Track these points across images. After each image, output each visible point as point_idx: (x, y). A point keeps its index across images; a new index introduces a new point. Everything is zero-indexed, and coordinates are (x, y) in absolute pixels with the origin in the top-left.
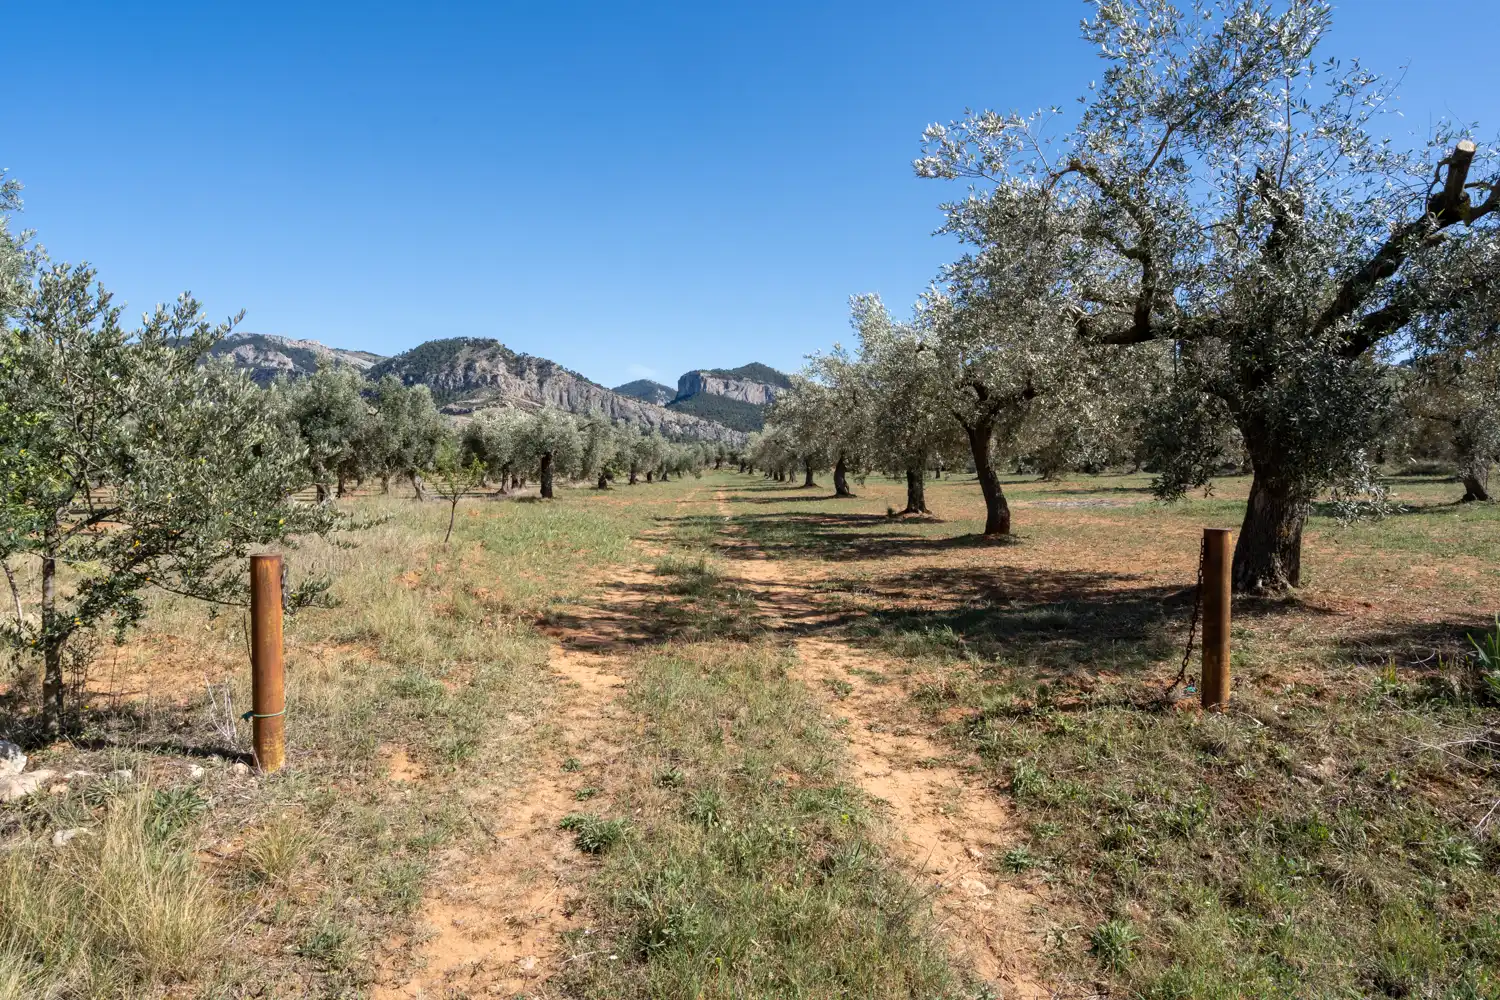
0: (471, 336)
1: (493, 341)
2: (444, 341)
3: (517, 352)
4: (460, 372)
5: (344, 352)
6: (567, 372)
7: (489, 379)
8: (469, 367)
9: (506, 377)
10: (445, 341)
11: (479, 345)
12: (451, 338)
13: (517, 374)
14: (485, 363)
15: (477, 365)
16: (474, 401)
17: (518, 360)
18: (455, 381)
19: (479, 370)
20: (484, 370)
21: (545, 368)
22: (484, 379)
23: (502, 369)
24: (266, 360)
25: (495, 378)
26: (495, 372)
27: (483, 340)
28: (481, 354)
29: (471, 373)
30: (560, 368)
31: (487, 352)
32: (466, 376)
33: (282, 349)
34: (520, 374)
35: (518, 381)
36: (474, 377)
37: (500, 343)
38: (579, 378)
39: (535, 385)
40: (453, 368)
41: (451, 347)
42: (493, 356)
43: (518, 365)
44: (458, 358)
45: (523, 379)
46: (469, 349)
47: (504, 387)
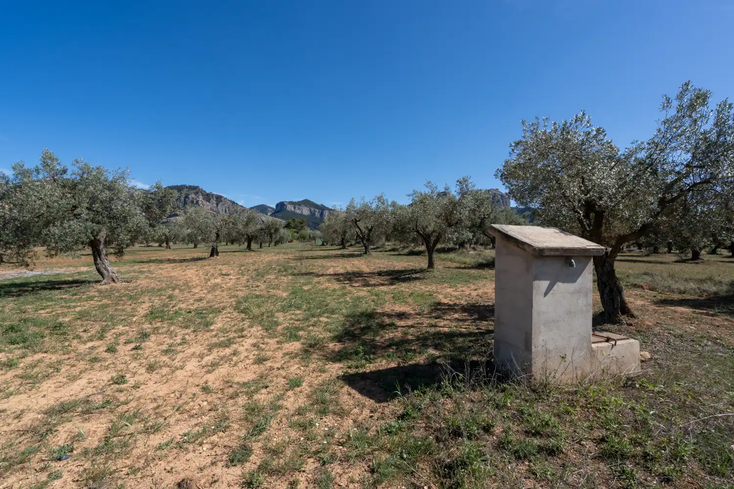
0: (187, 185)
1: (198, 187)
2: (177, 186)
3: (208, 192)
6: (229, 201)
7: (195, 202)
8: (187, 197)
9: (202, 202)
11: (191, 188)
12: (179, 185)
13: (207, 201)
14: (193, 196)
17: (208, 195)
19: (191, 198)
20: (193, 198)
21: (219, 199)
22: (193, 202)
23: (201, 198)
25: (197, 202)
26: (198, 199)
27: (193, 186)
28: (192, 192)
29: (187, 199)
30: (226, 199)
31: (195, 191)
32: (185, 201)
34: (209, 200)
35: (208, 203)
36: (188, 201)
37: (200, 188)
38: (233, 203)
39: (215, 205)
41: (179, 189)
42: (197, 193)
43: (208, 197)
44: (182, 193)
46: (187, 190)
47: (201, 205)
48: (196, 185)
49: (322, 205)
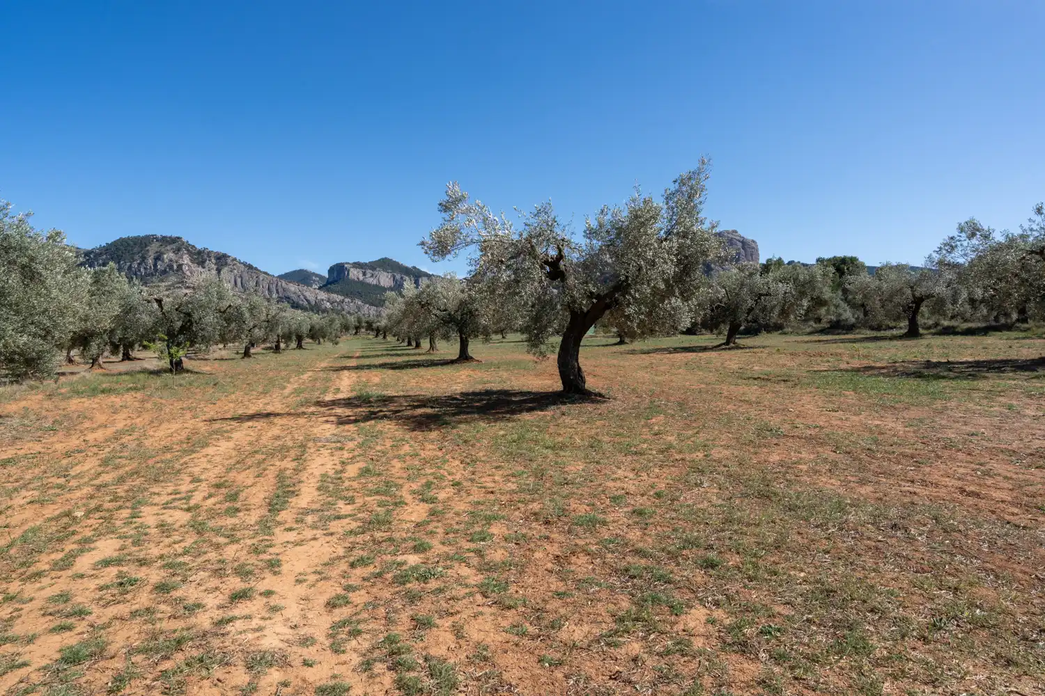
0: (159, 235)
1: (178, 238)
3: (199, 247)
4: (150, 261)
6: (240, 263)
7: (175, 267)
8: (158, 258)
9: (189, 266)
11: (166, 241)
12: (142, 234)
13: (198, 264)
14: (171, 255)
15: (165, 256)
17: (200, 253)
18: (145, 269)
19: (166, 261)
20: (171, 260)
21: (222, 260)
22: (171, 267)
23: (186, 260)
25: (180, 266)
26: (181, 262)
27: (170, 237)
28: (169, 248)
30: (235, 259)
31: (174, 246)
32: (155, 265)
34: (202, 263)
35: (200, 269)
37: (184, 239)
38: (250, 267)
39: (214, 272)
40: (144, 259)
41: (142, 243)
42: (179, 250)
43: (200, 257)
44: (148, 250)
45: (204, 268)
46: (158, 244)
47: (188, 273)
48: (175, 235)
49: (414, 267)
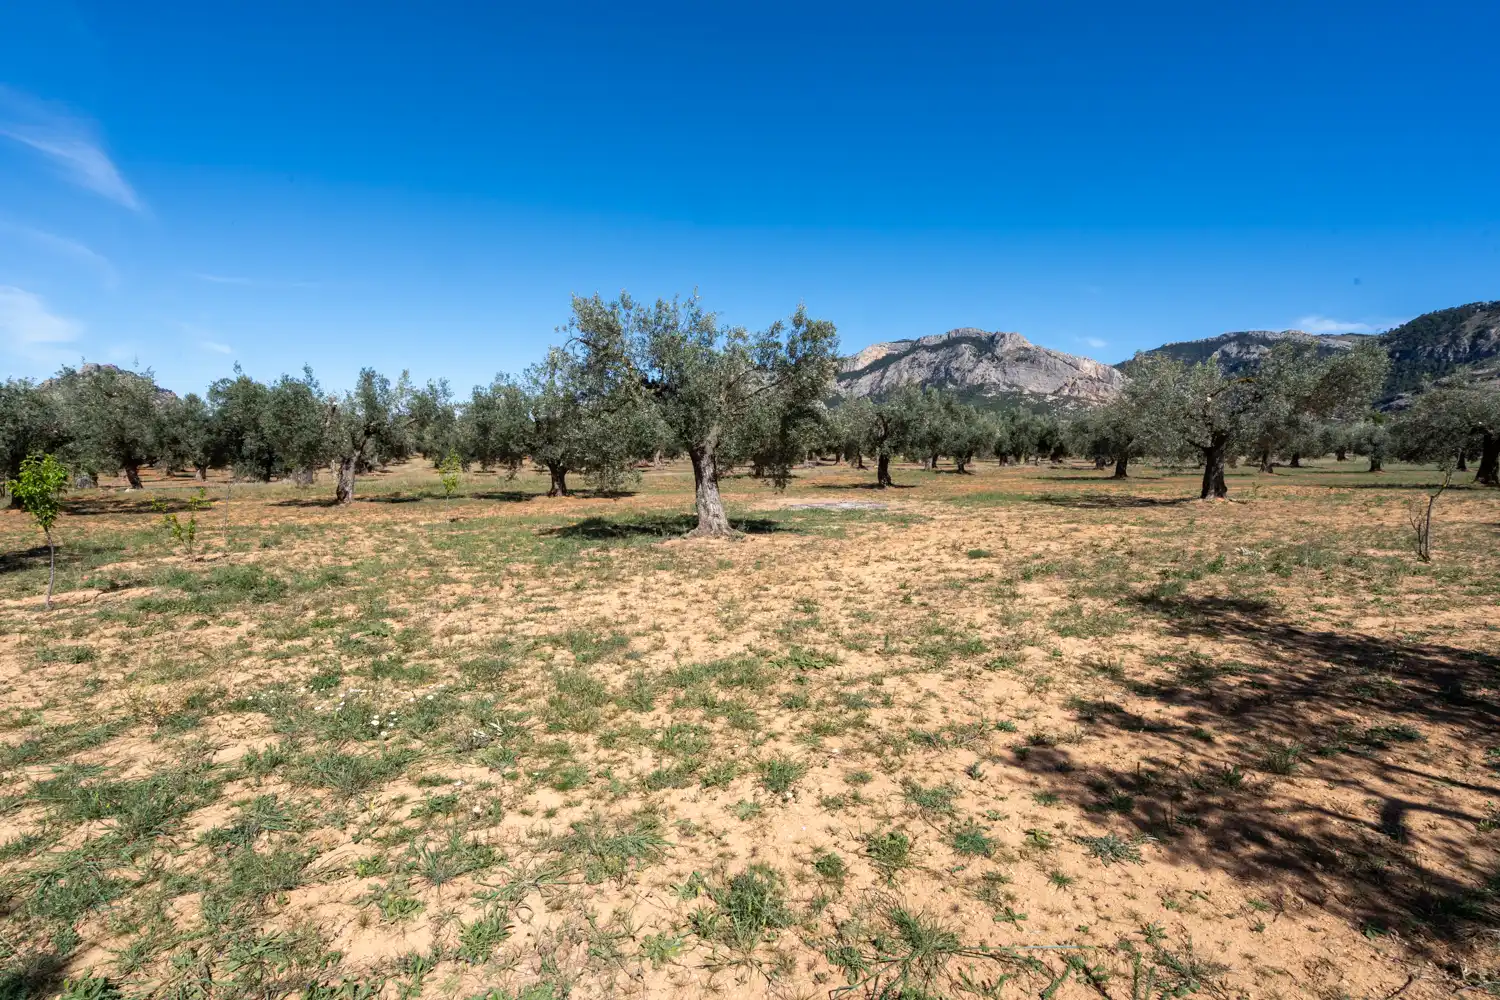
2: (1446, 311)
5: (1328, 336)
10: (1450, 311)
16: (1481, 372)
24: (1248, 353)
29: (1481, 341)
33: (1265, 342)
36: (1484, 345)
